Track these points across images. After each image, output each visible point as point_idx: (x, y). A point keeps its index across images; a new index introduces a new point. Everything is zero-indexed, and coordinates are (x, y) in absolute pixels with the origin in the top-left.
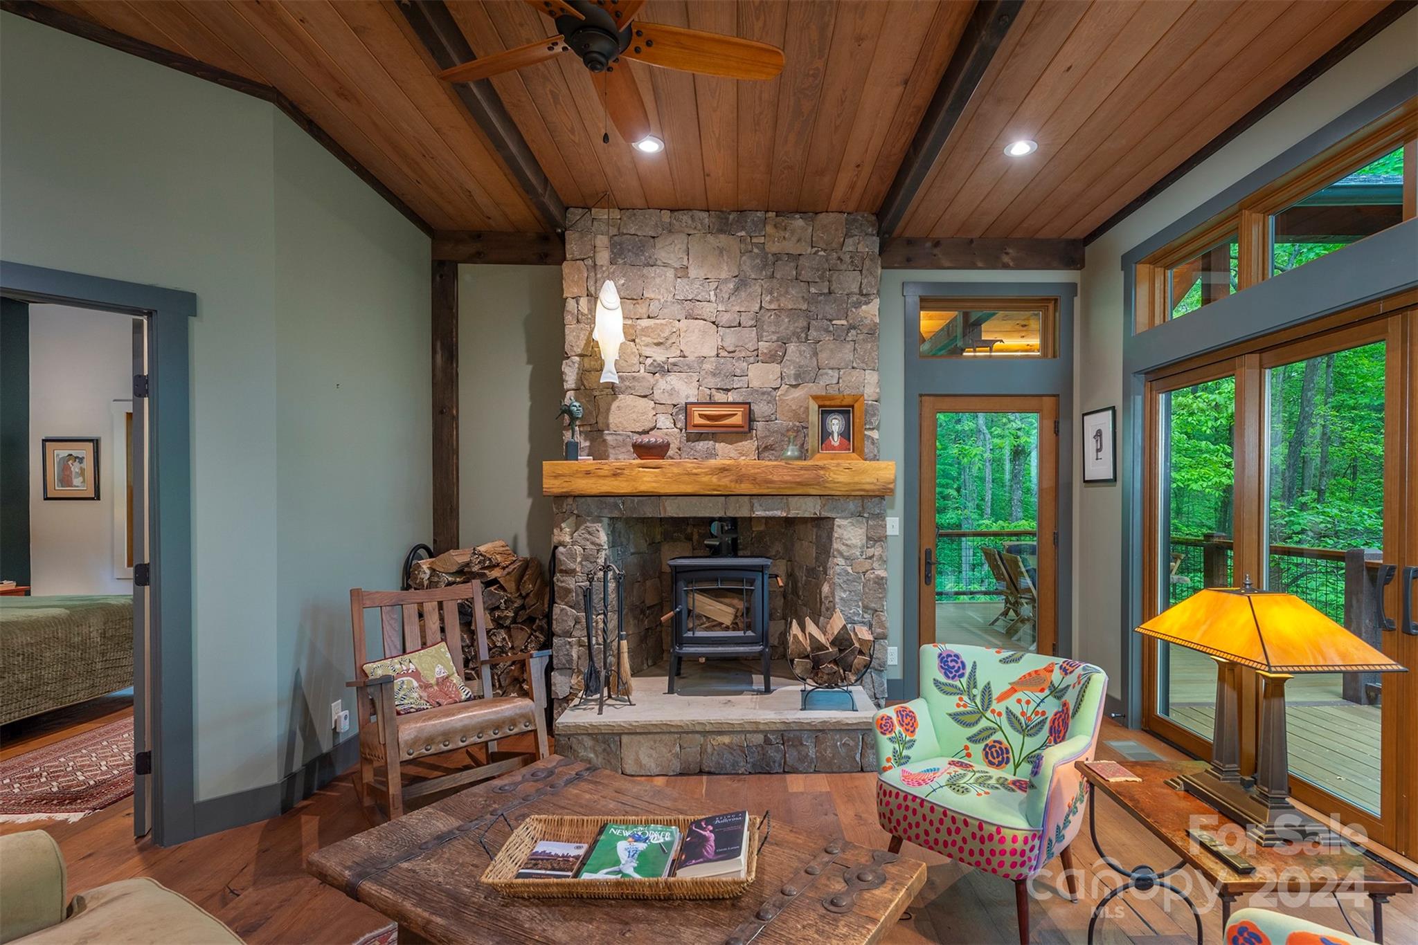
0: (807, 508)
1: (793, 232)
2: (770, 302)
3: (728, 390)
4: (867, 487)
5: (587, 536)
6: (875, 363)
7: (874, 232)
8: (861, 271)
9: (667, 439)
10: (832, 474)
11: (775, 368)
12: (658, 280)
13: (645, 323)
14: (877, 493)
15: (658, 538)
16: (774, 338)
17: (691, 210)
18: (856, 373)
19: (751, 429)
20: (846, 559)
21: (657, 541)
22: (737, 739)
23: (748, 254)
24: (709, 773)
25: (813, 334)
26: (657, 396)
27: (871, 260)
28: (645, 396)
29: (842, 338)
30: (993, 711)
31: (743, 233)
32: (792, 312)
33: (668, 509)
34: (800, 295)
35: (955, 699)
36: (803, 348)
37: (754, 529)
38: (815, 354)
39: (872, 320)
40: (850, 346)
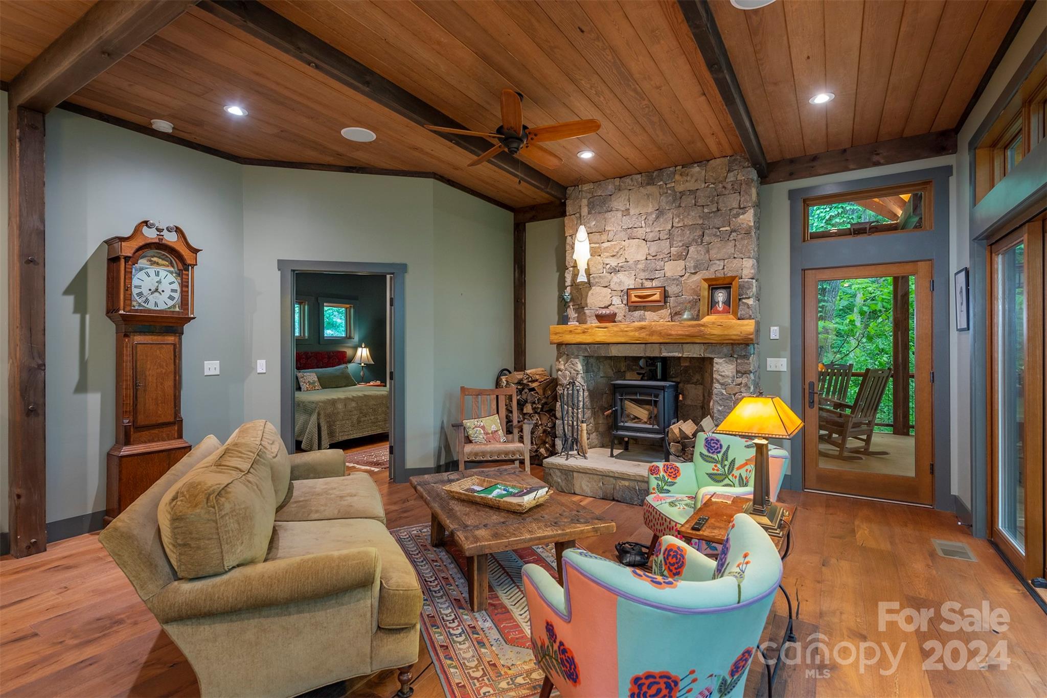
0: (695, 352)
1: (692, 177)
2: (679, 222)
3: (653, 279)
4: (734, 337)
5: (572, 366)
6: (751, 253)
7: (750, 165)
8: (740, 193)
9: (616, 311)
10: (709, 330)
11: (681, 263)
12: (613, 219)
13: (606, 245)
14: (742, 342)
15: (623, 369)
16: (680, 244)
17: (631, 175)
18: (735, 261)
19: (665, 302)
20: (722, 384)
21: (622, 371)
22: (632, 484)
23: (665, 195)
24: (618, 501)
25: (706, 239)
26: (612, 286)
27: (746, 184)
28: (606, 287)
29: (726, 239)
30: (733, 475)
31: (661, 183)
32: (692, 227)
33: (613, 351)
34: (698, 215)
35: (712, 465)
36: (700, 249)
37: (682, 365)
38: (708, 251)
39: (747, 224)
40: (732, 244)
